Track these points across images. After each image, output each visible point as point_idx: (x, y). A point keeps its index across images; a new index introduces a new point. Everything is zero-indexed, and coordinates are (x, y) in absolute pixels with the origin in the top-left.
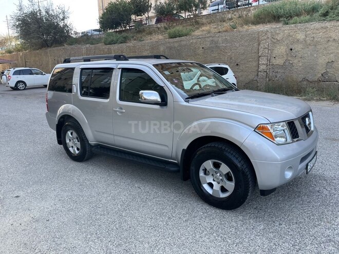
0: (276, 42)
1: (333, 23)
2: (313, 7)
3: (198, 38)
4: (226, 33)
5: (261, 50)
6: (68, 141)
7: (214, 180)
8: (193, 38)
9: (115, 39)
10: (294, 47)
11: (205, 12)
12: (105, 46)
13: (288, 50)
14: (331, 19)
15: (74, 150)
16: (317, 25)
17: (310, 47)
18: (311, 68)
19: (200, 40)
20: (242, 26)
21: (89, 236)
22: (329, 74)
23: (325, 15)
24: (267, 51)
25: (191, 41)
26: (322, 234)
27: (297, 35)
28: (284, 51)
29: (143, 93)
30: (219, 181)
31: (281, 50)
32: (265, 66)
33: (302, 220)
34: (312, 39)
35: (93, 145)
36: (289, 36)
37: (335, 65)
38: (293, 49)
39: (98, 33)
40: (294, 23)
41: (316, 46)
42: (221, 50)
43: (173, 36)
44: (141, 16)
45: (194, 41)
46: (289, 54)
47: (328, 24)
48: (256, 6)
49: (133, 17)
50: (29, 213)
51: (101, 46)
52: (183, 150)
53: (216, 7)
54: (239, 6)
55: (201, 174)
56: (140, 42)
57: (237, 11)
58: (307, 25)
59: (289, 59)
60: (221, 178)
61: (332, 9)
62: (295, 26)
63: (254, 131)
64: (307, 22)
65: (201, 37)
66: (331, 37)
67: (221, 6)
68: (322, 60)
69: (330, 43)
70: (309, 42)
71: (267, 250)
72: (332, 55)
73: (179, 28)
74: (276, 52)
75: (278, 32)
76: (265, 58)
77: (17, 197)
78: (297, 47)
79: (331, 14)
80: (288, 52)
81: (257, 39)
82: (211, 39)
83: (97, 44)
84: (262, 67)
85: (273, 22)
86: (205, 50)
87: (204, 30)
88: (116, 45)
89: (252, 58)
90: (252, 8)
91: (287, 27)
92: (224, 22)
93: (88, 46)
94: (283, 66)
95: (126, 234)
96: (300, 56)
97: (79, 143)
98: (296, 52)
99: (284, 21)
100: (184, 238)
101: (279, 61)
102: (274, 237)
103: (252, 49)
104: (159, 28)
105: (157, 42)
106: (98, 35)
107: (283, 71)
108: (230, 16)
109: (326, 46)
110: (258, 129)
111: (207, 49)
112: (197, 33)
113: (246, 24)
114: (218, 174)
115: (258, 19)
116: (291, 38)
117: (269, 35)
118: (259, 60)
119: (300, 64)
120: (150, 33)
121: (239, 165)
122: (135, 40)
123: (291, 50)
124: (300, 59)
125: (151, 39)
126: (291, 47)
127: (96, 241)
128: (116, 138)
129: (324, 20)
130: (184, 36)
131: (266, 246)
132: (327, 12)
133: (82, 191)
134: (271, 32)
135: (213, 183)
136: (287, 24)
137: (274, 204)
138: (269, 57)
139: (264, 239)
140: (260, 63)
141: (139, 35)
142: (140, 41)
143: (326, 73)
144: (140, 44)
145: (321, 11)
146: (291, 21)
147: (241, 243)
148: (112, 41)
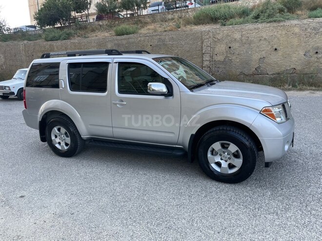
0: (217, 41)
1: (264, 25)
2: (243, 10)
3: (145, 35)
4: (172, 32)
5: (204, 48)
6: (53, 138)
7: (221, 159)
8: (141, 36)
9: (57, 35)
10: (232, 45)
11: (145, 12)
12: (47, 42)
13: (227, 48)
14: (262, 21)
15: (62, 146)
16: (250, 26)
17: (246, 46)
18: (246, 63)
19: (148, 38)
20: (185, 26)
21: (125, 222)
22: (261, 68)
23: (257, 17)
24: (209, 49)
25: (139, 39)
26: (317, 192)
27: (235, 35)
28: (224, 48)
29: (151, 85)
30: (226, 159)
31: (221, 48)
32: (208, 62)
33: (296, 184)
34: (247, 38)
35: (85, 139)
36: (228, 35)
37: (266, 60)
38: (231, 46)
39: (34, 29)
40: (230, 25)
41: (250, 44)
42: (168, 48)
43: (120, 34)
44: (81, 13)
45: (142, 39)
46: (228, 52)
47: (260, 26)
48: (193, 8)
49: (73, 14)
50: (46, 210)
51: (41, 42)
52: (192, 135)
53: (156, 8)
54: (177, 8)
55: (209, 155)
56: (86, 39)
57: (176, 12)
58: (243, 26)
59: (228, 55)
60: (229, 156)
61: (262, 12)
62: (233, 27)
63: (260, 113)
64: (241, 24)
65: (148, 35)
66: (262, 37)
67: (160, 7)
68: (256, 57)
69: (262, 42)
70: (244, 41)
71: (284, 210)
72: (263, 52)
73: (124, 26)
74: (217, 50)
75: (218, 32)
76: (208, 55)
77: (22, 197)
78: (235, 46)
79: (262, 17)
80: (227, 50)
81: (200, 38)
82: (158, 37)
83: (36, 40)
84: (206, 63)
85: (211, 23)
86: (153, 47)
87: (149, 29)
88: (59, 41)
89: (197, 55)
90: (189, 10)
91: (226, 28)
92: (166, 21)
93: (25, 42)
94: (223, 62)
95: (159, 215)
96: (237, 53)
97: (69, 138)
98: (234, 49)
99: (222, 22)
100: (212, 211)
101: (220, 58)
102: (283, 199)
103: (196, 47)
104: (101, 26)
105: (104, 39)
106: (33, 31)
107: (224, 66)
108: (170, 17)
109: (258, 45)
110: (263, 112)
111: (155, 46)
112: (143, 31)
113: (188, 24)
114: (226, 154)
115: (198, 20)
116: (229, 38)
117: (211, 34)
118: (203, 57)
119: (238, 60)
120: (93, 31)
121: (247, 143)
122: (79, 36)
123: (230, 48)
124: (237, 56)
125: (96, 36)
126: (230, 45)
127: (134, 224)
128: (115, 130)
129: (256, 22)
130: (131, 34)
131: (281, 207)
132: (258, 15)
133: (89, 183)
134: (213, 32)
135: (221, 161)
136: (225, 25)
137: (268, 174)
138: (211, 54)
139: (277, 202)
140: (204, 59)
141: (82, 32)
142: (85, 37)
143: (259, 67)
144: (85, 40)
145: (253, 14)
146: (228, 23)
147: (261, 208)
148: (54, 37)
